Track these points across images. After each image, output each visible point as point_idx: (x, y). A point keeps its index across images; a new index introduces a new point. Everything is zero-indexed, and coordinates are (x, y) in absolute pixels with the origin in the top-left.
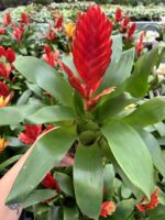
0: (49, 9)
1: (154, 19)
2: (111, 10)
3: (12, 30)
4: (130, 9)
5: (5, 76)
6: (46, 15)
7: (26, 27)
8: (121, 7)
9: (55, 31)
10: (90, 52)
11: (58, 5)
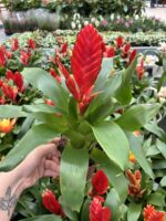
0: (55, 35)
1: (153, 45)
2: (112, 37)
3: (19, 54)
4: (131, 35)
5: (12, 98)
6: (51, 41)
7: (32, 52)
8: (122, 34)
9: (61, 55)
10: (84, 59)
11: (62, 31)
